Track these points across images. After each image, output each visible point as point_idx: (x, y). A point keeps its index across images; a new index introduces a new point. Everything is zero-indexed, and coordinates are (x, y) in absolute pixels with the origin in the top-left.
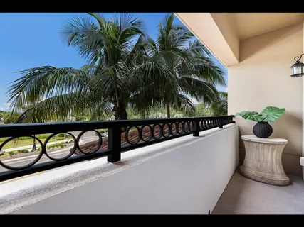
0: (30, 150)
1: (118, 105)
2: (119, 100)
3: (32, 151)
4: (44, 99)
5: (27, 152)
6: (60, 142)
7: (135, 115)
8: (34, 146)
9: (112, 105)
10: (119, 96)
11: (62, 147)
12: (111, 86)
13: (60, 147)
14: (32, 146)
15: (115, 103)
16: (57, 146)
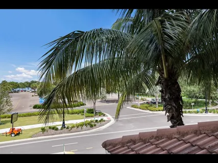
0: (60, 127)
1: (165, 75)
2: (167, 67)
3: (62, 129)
4: (73, 72)
5: (57, 129)
6: (89, 120)
7: (190, 84)
8: (64, 123)
9: (157, 75)
10: (166, 61)
11: (92, 126)
12: (156, 48)
13: (89, 126)
14: (61, 123)
15: (161, 71)
16: (86, 125)
